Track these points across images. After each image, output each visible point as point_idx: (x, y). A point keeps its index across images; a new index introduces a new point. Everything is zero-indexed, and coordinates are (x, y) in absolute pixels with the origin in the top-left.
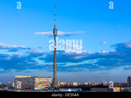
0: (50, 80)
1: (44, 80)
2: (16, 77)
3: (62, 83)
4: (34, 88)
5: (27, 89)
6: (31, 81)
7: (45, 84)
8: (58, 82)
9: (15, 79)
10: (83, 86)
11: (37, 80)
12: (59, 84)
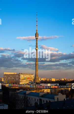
0: (33, 76)
1: (28, 76)
2: (5, 73)
3: (43, 79)
4: (19, 83)
5: (14, 83)
6: (17, 77)
7: (28, 80)
8: (39, 78)
9: (4, 75)
10: (60, 82)
11: (22, 76)
12: (40, 80)
